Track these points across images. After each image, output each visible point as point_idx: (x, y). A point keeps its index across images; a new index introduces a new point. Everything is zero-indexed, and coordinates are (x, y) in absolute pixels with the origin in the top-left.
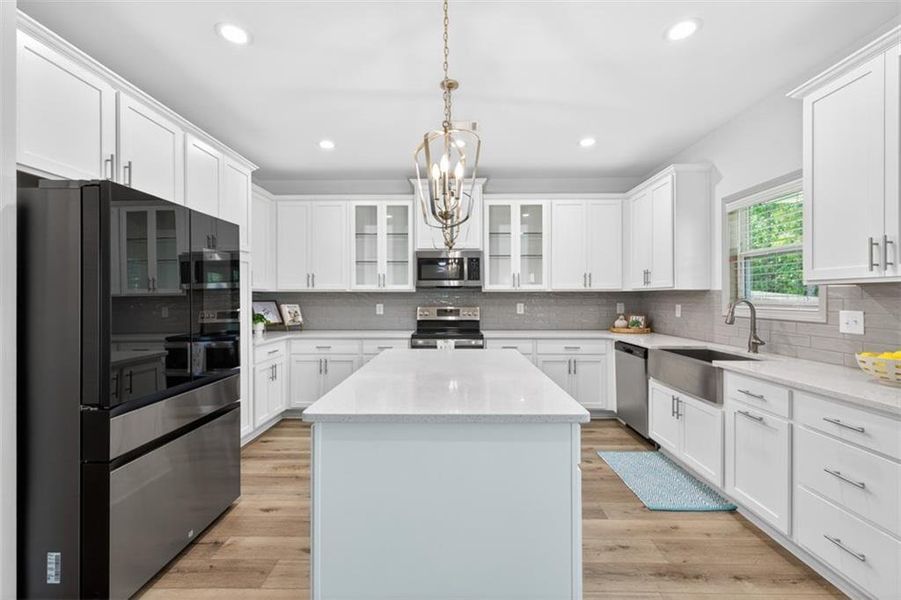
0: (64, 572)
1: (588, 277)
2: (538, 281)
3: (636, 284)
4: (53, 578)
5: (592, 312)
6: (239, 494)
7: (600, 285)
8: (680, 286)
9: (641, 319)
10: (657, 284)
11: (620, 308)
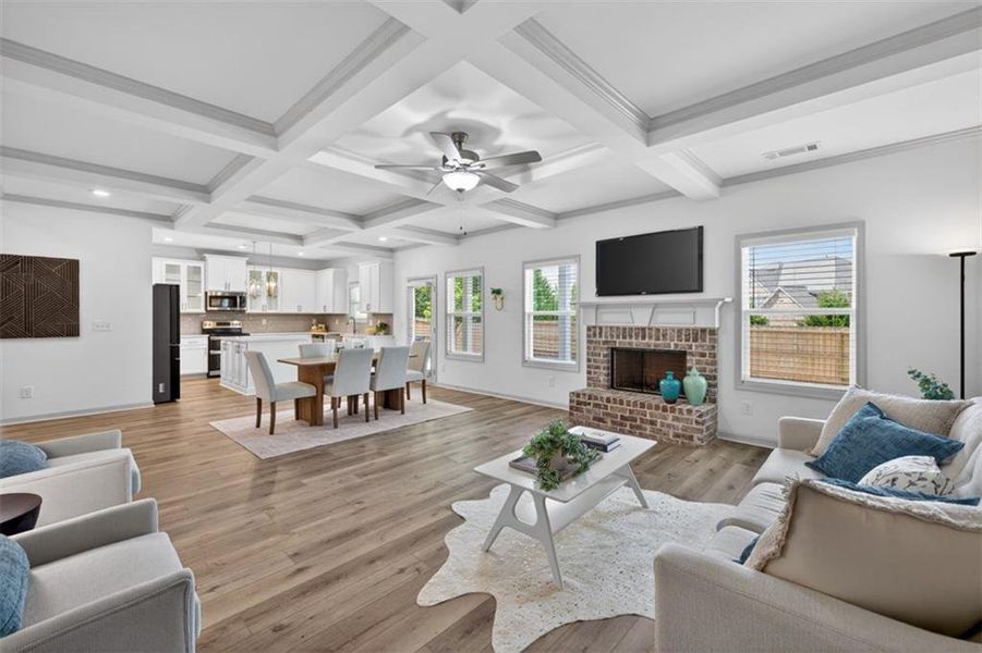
0: (165, 389)
1: (300, 307)
2: (276, 308)
3: (320, 311)
4: (161, 391)
5: (301, 323)
6: (179, 397)
7: (304, 311)
8: (336, 312)
9: (323, 326)
10: (329, 311)
11: (314, 321)
